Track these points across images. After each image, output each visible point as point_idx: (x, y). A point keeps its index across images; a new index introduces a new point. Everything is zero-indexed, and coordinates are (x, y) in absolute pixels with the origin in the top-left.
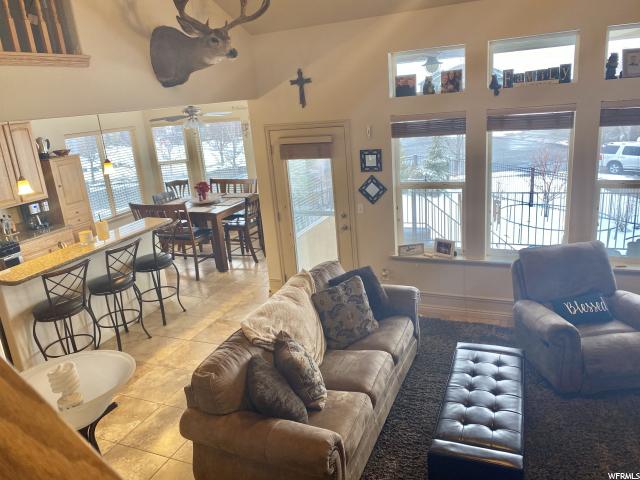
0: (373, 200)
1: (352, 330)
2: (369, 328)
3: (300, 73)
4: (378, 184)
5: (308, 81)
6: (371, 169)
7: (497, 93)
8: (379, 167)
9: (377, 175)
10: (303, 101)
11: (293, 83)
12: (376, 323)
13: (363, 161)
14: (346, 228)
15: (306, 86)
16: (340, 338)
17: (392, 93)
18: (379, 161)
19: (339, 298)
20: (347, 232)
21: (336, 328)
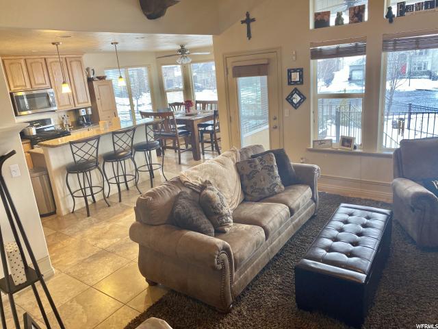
0: (296, 106)
1: (263, 189)
2: (276, 190)
3: (248, 15)
4: (300, 94)
5: (253, 20)
6: (296, 83)
7: (391, 21)
8: (301, 82)
9: (299, 87)
10: (249, 36)
11: (243, 22)
12: (283, 187)
13: (290, 77)
14: (276, 127)
15: (252, 24)
16: (253, 194)
17: (312, 26)
18: (301, 77)
19: (255, 166)
20: (277, 130)
21: (252, 187)
